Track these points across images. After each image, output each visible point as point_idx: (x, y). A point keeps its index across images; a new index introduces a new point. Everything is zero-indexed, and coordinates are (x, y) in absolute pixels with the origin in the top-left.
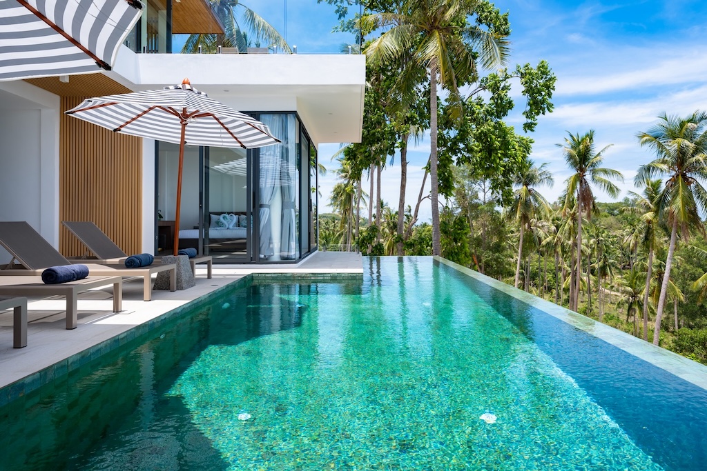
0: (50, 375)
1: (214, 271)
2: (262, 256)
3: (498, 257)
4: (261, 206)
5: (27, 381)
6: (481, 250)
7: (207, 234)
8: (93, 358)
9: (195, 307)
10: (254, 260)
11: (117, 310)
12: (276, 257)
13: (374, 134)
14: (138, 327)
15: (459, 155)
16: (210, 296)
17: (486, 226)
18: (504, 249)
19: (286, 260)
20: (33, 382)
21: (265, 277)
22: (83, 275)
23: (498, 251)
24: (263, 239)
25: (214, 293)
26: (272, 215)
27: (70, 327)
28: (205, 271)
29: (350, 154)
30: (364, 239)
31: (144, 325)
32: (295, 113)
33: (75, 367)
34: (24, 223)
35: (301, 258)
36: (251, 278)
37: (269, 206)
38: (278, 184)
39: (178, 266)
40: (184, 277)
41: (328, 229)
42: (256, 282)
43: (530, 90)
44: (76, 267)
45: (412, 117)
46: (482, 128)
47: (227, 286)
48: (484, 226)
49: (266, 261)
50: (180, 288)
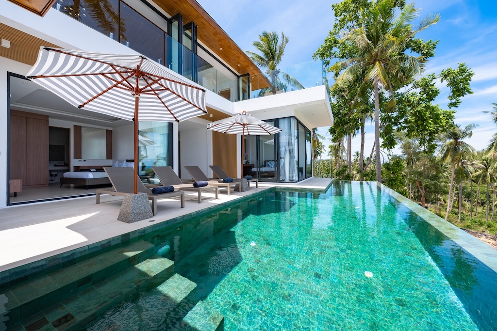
0: (186, 218)
1: (259, 185)
2: (281, 179)
3: (435, 183)
4: (281, 158)
5: (178, 218)
6: (422, 178)
7: (260, 170)
8: (201, 214)
9: (245, 199)
10: (278, 181)
11: (217, 198)
12: (287, 180)
13: (344, 120)
14: (219, 204)
15: (399, 126)
16: (253, 195)
17: (426, 165)
18: (440, 177)
19: (292, 181)
20: (180, 219)
21: (280, 188)
22: (206, 185)
23: (435, 179)
24: (282, 172)
25: (255, 194)
26: (286, 162)
27: (199, 203)
28: (255, 185)
29: (332, 131)
30: (340, 172)
31: (222, 204)
32: (294, 117)
33: (194, 216)
34: (197, 167)
35: (299, 181)
36: (275, 188)
37: (284, 158)
38: (288, 148)
39: (242, 183)
40: (244, 187)
41: (329, 166)
42: (277, 190)
43: (453, 83)
44: (204, 182)
45: (367, 109)
46: (417, 109)
47: (261, 191)
48: (424, 165)
49: (283, 181)
50: (242, 191)
